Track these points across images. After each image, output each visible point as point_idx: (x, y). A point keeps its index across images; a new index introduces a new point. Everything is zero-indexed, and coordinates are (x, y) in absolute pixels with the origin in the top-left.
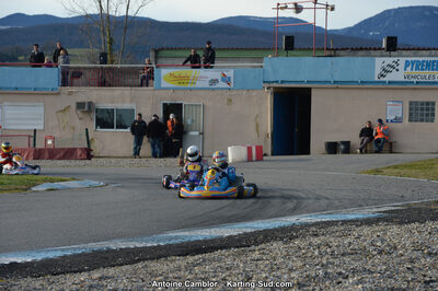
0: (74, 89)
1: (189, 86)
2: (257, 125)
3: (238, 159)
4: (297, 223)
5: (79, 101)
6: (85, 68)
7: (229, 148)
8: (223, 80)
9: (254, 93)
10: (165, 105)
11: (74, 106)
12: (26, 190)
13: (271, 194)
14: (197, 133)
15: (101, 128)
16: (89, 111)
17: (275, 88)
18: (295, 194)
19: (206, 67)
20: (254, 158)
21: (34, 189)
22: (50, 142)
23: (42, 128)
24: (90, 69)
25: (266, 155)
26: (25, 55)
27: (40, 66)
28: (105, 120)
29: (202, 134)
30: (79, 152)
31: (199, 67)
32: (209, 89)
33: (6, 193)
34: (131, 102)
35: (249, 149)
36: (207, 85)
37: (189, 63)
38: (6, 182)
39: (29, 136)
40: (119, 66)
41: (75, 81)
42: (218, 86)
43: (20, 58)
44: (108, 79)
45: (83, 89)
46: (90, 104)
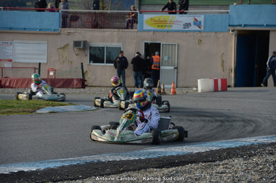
0: (72, 30)
1: (166, 28)
2: (223, 62)
3: (207, 89)
4: (255, 143)
5: (76, 40)
6: (81, 13)
7: (199, 80)
8: (195, 24)
9: (221, 35)
10: (146, 44)
11: (72, 44)
12: (32, 112)
13: (233, 118)
14: (172, 68)
15: (94, 62)
16: (84, 49)
17: (238, 31)
18: (254, 119)
19: (181, 13)
20: (220, 89)
21: (39, 111)
22: (51, 73)
23: (45, 61)
24: (85, 13)
25: (229, 86)
26: (32, 2)
27: (44, 11)
28: (97, 56)
29: (177, 68)
30: (75, 82)
31: (175, 13)
32: (183, 31)
33: (15, 115)
34: (118, 42)
35: (216, 82)
36: (181, 28)
37: (167, 9)
38: (16, 105)
39: (35, 68)
40: (109, 11)
41: (73, 23)
42: (190, 29)
43: (28, 4)
44: (99, 23)
45: (79, 30)
46: (85, 42)
